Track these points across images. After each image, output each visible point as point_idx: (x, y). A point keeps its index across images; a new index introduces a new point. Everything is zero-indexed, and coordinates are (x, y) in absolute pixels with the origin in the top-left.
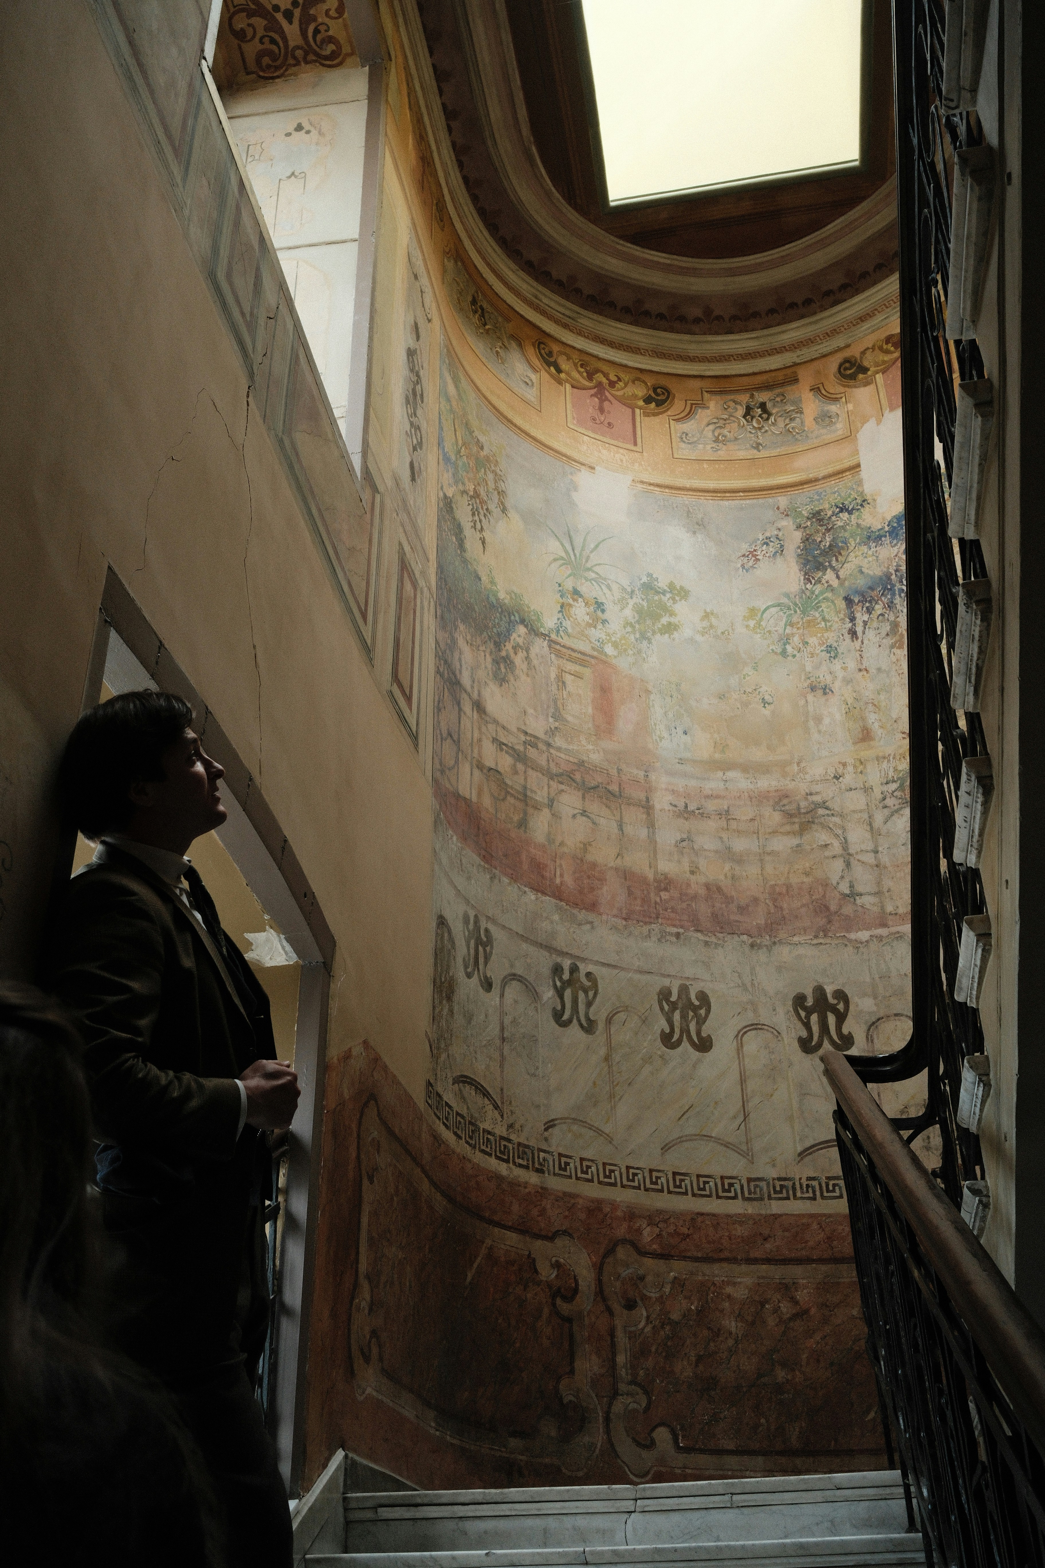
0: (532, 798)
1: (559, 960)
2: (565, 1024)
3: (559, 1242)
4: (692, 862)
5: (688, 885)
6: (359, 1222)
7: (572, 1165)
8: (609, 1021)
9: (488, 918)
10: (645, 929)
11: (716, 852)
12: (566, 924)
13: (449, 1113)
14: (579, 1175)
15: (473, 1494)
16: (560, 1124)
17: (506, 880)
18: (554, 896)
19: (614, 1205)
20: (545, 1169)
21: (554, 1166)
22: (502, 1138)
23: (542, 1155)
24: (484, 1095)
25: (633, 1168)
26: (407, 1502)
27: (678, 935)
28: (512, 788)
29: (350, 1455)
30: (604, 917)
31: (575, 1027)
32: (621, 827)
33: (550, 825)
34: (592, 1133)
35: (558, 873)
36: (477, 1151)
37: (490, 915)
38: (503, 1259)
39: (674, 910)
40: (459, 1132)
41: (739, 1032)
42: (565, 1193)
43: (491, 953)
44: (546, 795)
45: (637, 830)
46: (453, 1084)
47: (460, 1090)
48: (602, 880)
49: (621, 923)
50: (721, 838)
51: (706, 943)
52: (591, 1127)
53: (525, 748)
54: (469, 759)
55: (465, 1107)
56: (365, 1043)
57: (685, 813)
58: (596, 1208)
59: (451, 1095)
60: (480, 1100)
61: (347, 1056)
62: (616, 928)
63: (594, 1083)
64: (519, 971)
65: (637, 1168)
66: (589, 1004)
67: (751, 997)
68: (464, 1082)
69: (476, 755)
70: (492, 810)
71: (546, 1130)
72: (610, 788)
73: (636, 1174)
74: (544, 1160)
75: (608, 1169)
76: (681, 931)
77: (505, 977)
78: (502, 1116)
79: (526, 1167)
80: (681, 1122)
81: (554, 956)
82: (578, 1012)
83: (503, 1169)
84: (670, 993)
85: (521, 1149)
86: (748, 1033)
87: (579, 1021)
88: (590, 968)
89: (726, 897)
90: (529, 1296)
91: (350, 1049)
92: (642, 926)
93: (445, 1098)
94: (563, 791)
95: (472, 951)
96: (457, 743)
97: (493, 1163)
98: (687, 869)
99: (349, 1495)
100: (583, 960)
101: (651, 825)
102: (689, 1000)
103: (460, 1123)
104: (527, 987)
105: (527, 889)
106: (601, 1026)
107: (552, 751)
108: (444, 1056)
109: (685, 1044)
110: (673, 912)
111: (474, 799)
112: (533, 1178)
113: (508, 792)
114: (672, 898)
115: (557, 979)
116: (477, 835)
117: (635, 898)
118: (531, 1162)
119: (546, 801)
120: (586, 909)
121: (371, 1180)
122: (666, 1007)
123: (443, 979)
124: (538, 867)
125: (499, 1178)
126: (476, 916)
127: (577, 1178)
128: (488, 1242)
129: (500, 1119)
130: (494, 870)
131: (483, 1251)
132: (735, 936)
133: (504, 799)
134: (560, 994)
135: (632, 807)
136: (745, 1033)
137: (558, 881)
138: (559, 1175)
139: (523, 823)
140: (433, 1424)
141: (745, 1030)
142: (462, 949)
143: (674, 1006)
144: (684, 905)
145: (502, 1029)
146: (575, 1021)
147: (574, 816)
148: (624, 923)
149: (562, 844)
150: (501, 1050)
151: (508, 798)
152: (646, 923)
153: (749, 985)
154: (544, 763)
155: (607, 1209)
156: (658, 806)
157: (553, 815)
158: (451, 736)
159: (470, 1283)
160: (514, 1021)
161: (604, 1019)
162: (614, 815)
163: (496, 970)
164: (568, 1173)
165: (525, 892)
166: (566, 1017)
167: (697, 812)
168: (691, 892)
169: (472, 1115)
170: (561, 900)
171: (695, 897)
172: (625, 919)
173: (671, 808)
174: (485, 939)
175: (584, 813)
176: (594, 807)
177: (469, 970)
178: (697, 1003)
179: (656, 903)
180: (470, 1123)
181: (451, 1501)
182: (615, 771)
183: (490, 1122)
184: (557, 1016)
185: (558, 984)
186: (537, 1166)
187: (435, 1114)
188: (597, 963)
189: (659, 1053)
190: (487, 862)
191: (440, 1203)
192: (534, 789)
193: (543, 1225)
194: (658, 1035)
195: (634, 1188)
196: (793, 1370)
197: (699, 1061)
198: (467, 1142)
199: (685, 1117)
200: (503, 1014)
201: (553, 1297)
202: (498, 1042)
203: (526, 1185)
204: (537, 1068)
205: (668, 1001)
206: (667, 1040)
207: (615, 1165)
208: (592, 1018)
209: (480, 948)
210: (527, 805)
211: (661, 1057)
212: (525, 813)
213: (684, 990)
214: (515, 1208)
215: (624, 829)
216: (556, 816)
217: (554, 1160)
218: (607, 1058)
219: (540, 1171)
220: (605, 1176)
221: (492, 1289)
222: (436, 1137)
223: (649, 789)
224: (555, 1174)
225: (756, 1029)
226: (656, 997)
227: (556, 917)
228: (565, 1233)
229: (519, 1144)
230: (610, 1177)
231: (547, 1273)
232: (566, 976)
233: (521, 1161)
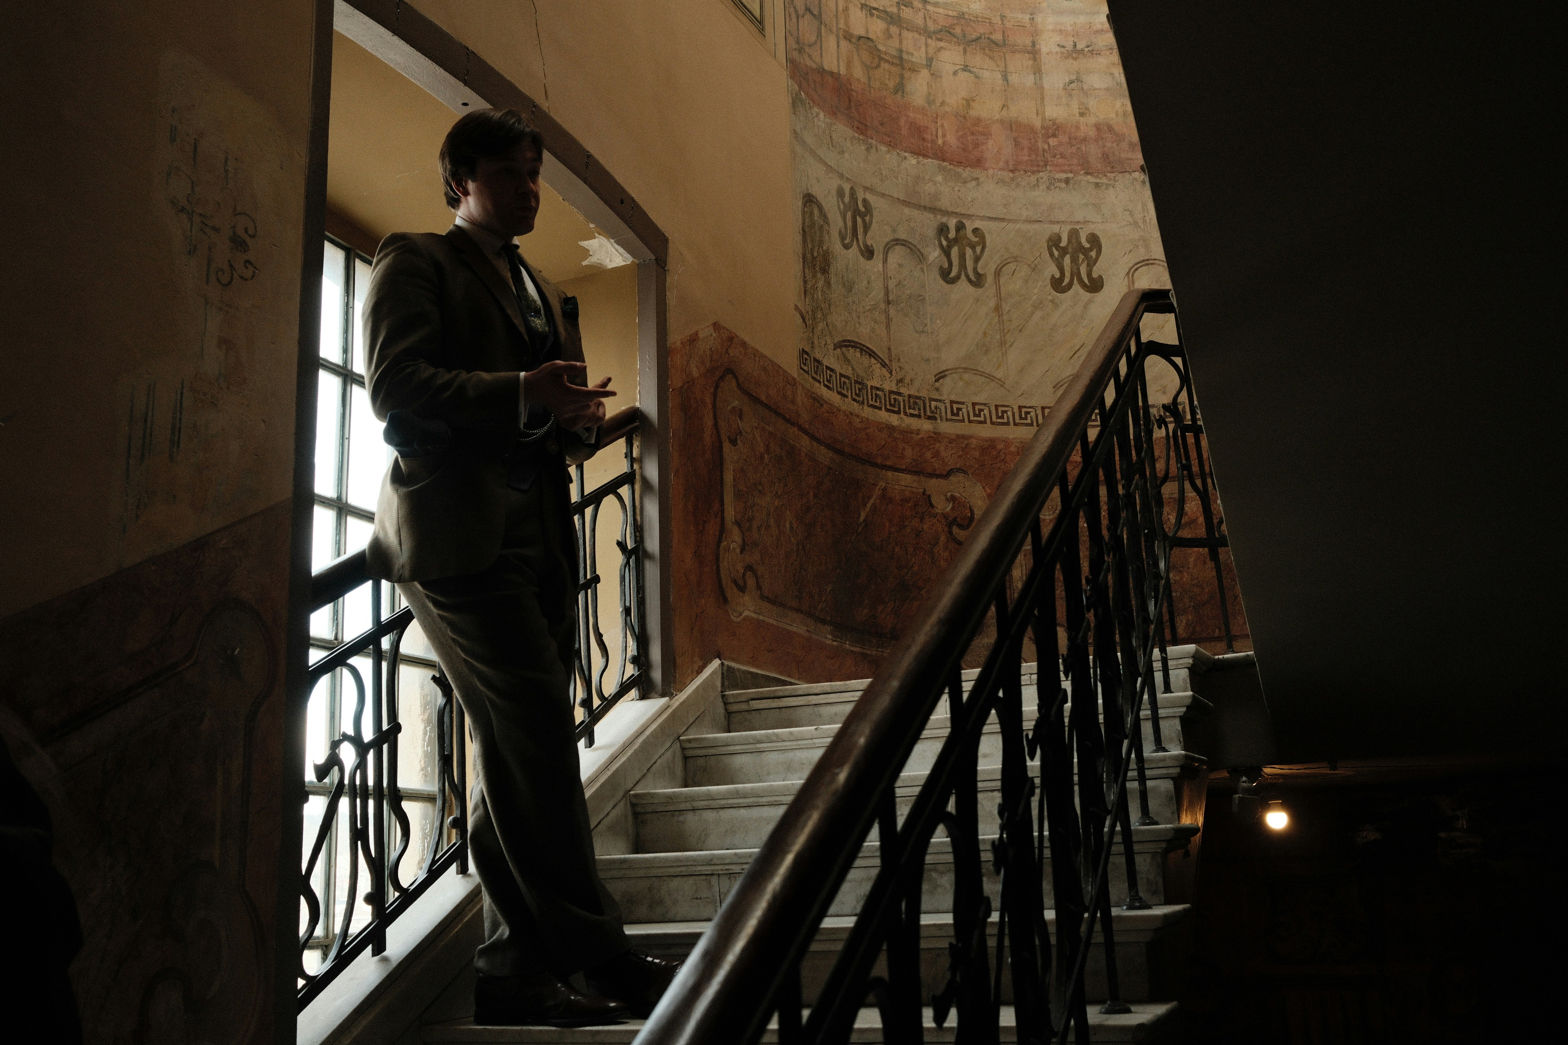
0: (909, 61)
1: (944, 220)
2: (953, 281)
3: (953, 478)
4: (1082, 103)
5: (1078, 128)
6: (722, 479)
7: (964, 410)
8: (998, 273)
9: (866, 189)
10: (1033, 179)
11: (1107, 89)
12: (950, 184)
13: (830, 376)
14: (972, 418)
15: (822, 686)
16: (951, 374)
17: (883, 148)
18: (936, 157)
19: (1007, 442)
20: (936, 416)
21: (946, 413)
22: (891, 392)
23: (933, 404)
24: (870, 355)
25: (1025, 407)
26: (772, 695)
27: (1067, 181)
28: (886, 54)
29: (726, 663)
30: (991, 171)
31: (963, 282)
32: (1005, 78)
33: (929, 86)
34: (983, 379)
35: (940, 133)
36: (865, 407)
37: (868, 185)
38: (898, 497)
39: (1063, 156)
40: (845, 392)
41: (1130, 270)
42: (958, 436)
43: (871, 222)
44: (924, 55)
45: (1022, 78)
46: (834, 349)
47: (843, 353)
48: (987, 134)
49: (1007, 175)
50: (1112, 74)
51: (1097, 185)
52: (982, 374)
53: (899, 9)
54: (834, 29)
55: (850, 369)
56: (716, 326)
57: (1075, 53)
58: (989, 446)
59: (832, 360)
60: (866, 360)
61: (693, 339)
62: (1003, 182)
63: (985, 334)
64: (902, 235)
65: (1030, 407)
66: (977, 259)
67: (1142, 234)
68: (846, 346)
69: (842, 26)
70: (864, 79)
71: (936, 381)
72: (993, 37)
73: (1029, 413)
74: (936, 408)
75: (1000, 411)
76: (1070, 175)
77: (887, 244)
78: (891, 373)
79: (919, 416)
80: (1072, 361)
81: (939, 217)
82: (965, 268)
83: (894, 420)
84: (1059, 239)
85: (912, 400)
86: (1140, 270)
87: (967, 276)
88: (978, 224)
89: (1117, 135)
90: (925, 527)
91: (696, 334)
92: (1030, 176)
93: (826, 362)
94: (942, 48)
95: (849, 224)
96: (818, 17)
97: (883, 416)
98: (1076, 111)
99: (727, 693)
100: (969, 217)
101: (1038, 71)
102: (1080, 243)
103: (845, 383)
104: (911, 249)
105: (906, 154)
106: (990, 279)
107: (929, 7)
108: (821, 326)
109: (1076, 287)
110: (1062, 157)
111: (843, 71)
112: (926, 426)
113: (881, 59)
114: (1061, 144)
115: (942, 239)
116: (849, 108)
117: (1023, 149)
118: (922, 411)
119: (924, 62)
120: (971, 166)
121: (734, 442)
122: (1056, 253)
123: (815, 254)
124: (918, 131)
125: (891, 428)
126: (852, 189)
127: (970, 421)
128: (882, 484)
129: (888, 375)
130: (870, 140)
131: (877, 492)
132: (1127, 175)
133: (878, 66)
134: (947, 253)
135: (1018, 56)
136: (1136, 270)
137: (940, 142)
138: (951, 420)
139: (900, 88)
140: (830, 637)
141: (1136, 267)
142: (836, 222)
143: (1064, 251)
144: (1074, 149)
145: (887, 293)
146: (963, 277)
147: (955, 73)
148: (1011, 175)
149: (943, 103)
150: (887, 312)
151: (882, 64)
152: (1033, 173)
153: (1140, 222)
154: (920, 22)
155: (1000, 446)
156: (1044, 49)
157: (932, 74)
158: (811, 12)
159: (864, 521)
160: (899, 284)
161: (993, 271)
162: (998, 66)
163: (877, 237)
164: (961, 418)
165: (905, 158)
166: (953, 274)
167: (1086, 49)
168: (1081, 134)
169: (858, 376)
170: (944, 160)
171: (1085, 140)
172: (1012, 171)
173: (1058, 49)
174: (863, 209)
175: (966, 68)
176: (977, 60)
177: (846, 242)
178: (1087, 245)
179: (1044, 150)
180: (856, 382)
181: (807, 693)
182: (998, 18)
183: (878, 378)
184: (945, 274)
185: (944, 243)
186: (929, 413)
187: (813, 378)
188: (983, 218)
189: (1050, 298)
190: (862, 133)
191: (825, 456)
192: (911, 50)
193: (937, 466)
194: (1048, 282)
195: (1027, 425)
196: (1181, 572)
197: (1090, 301)
198: (854, 400)
199: (1076, 355)
200: (886, 278)
201: (950, 526)
202: (883, 306)
203: (918, 432)
204: (926, 325)
205: (1058, 247)
206: (1058, 285)
207: (1008, 406)
208: (979, 270)
209: (859, 219)
210: (903, 69)
211: (1052, 301)
212: (902, 77)
213: (1074, 234)
214: (909, 452)
215: (1010, 78)
216: (935, 76)
217: (946, 407)
218: (997, 308)
219: (932, 418)
220: (998, 417)
221: (887, 524)
222: (817, 400)
223: (1035, 33)
224: (947, 420)
225: (1147, 264)
226: (1045, 245)
227: (939, 178)
228: (959, 470)
229: (910, 396)
230: (1002, 417)
231: (942, 506)
232: (952, 235)
233: (912, 411)
